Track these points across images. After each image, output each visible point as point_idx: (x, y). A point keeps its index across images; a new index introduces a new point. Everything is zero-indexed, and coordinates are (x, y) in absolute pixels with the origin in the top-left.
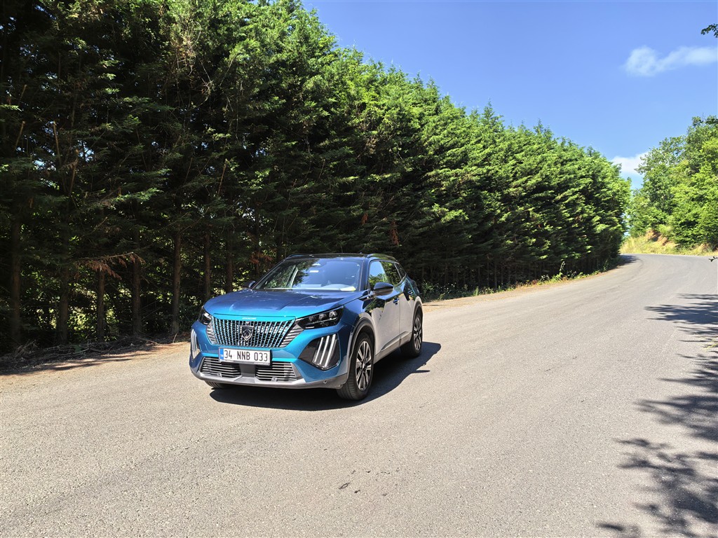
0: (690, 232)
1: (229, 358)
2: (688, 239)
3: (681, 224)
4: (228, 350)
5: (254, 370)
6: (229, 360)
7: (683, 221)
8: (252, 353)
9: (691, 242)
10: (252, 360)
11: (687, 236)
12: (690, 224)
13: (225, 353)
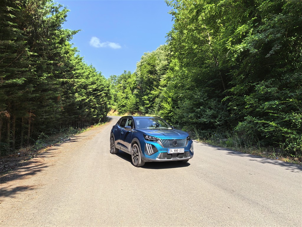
0: (123, 109)
1: (171, 152)
2: (123, 111)
3: (121, 106)
4: (171, 149)
5: (177, 155)
6: (171, 153)
7: (121, 105)
8: (179, 149)
9: (124, 112)
10: (179, 152)
11: (122, 110)
12: (123, 106)
13: (170, 150)
